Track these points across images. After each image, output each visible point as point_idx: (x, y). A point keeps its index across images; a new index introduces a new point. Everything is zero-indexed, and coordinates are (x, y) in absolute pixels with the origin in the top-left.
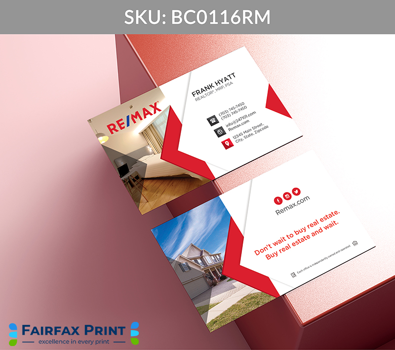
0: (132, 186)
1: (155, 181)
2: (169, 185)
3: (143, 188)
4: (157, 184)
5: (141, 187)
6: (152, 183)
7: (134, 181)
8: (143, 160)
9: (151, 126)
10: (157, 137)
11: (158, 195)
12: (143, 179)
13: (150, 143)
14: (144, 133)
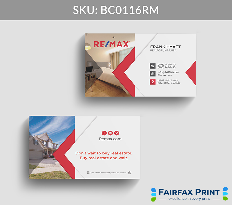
0: (89, 80)
1: (102, 83)
2: (109, 89)
3: (94, 84)
4: (103, 85)
5: (93, 82)
6: (100, 83)
7: (92, 77)
8: (102, 69)
9: (118, 53)
10: (117, 61)
11: (100, 91)
12: (97, 79)
13: (112, 62)
14: (111, 55)
